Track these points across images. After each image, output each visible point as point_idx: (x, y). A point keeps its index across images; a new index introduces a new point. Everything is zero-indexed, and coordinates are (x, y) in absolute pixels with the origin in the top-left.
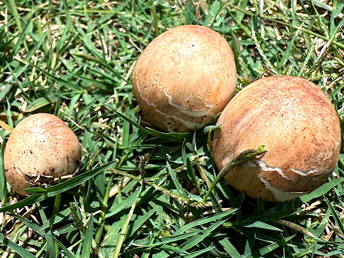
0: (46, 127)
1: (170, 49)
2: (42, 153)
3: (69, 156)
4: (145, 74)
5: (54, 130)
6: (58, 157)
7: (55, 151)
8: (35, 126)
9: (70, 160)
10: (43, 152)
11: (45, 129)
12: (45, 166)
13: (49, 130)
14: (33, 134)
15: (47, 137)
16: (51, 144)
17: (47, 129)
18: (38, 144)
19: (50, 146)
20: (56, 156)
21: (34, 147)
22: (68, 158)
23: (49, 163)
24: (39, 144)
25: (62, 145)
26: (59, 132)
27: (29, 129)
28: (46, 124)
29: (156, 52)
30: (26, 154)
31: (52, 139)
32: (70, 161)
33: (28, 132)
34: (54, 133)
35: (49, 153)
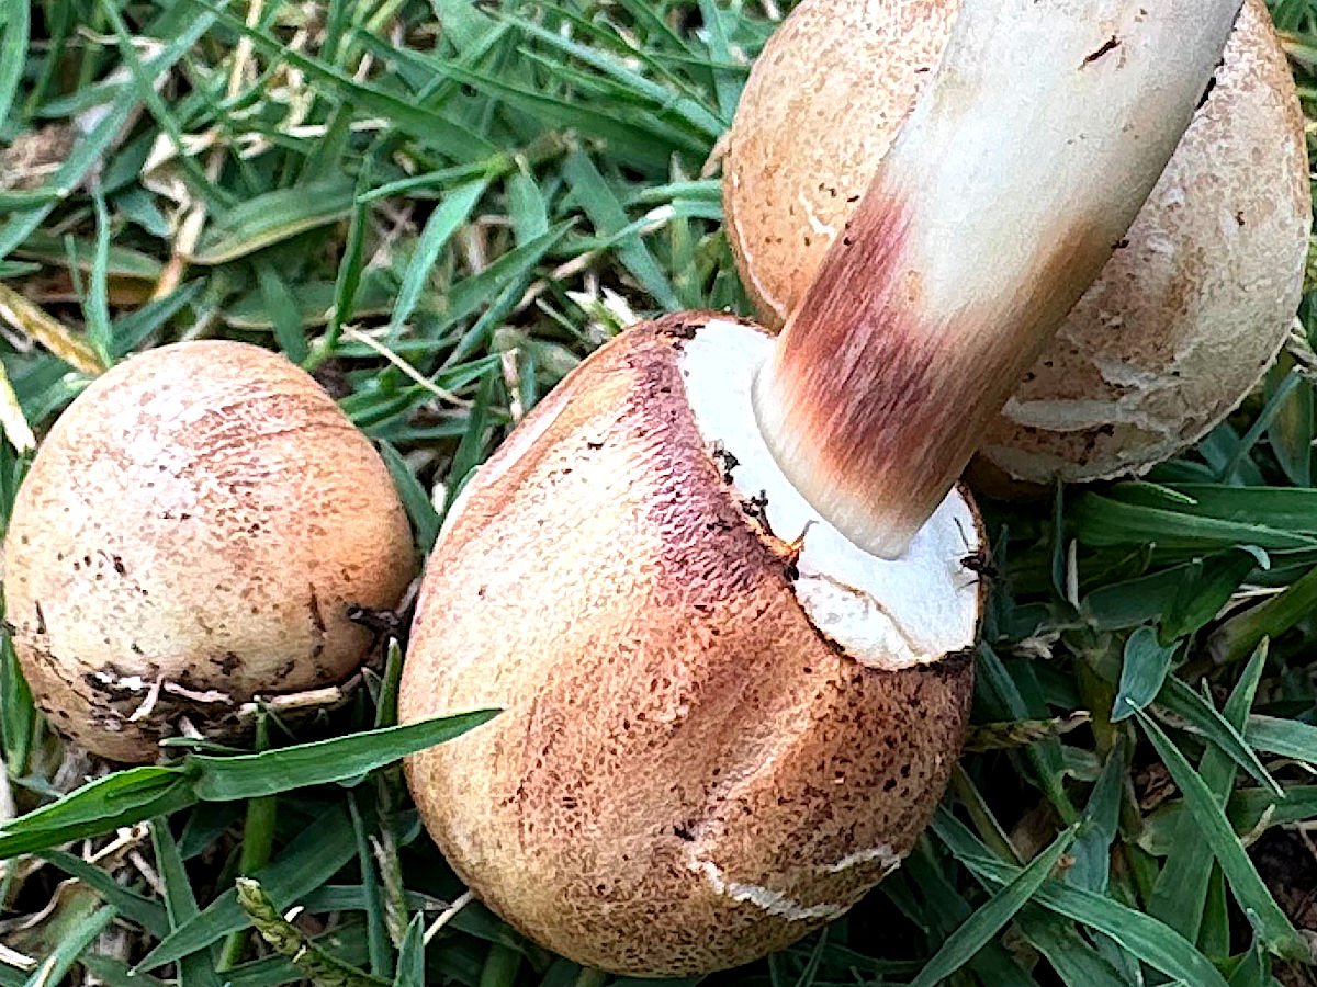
0: (203, 439)
1: (905, 54)
2: (172, 577)
3: (322, 595)
4: (768, 173)
5: (247, 459)
6: (257, 597)
7: (240, 568)
8: (146, 429)
9: (327, 613)
10: (179, 568)
11: (197, 447)
12: (187, 641)
13: (218, 457)
14: (132, 470)
15: (203, 492)
16: (222, 531)
17: (207, 450)
18: (157, 528)
19: (217, 545)
20: (245, 594)
21: (136, 540)
22: (313, 605)
23: (210, 631)
24: (160, 526)
25: (280, 539)
26: (273, 468)
27: (117, 443)
28: (204, 420)
29: (830, 59)
30: (93, 570)
31: (232, 503)
32: (327, 621)
33: (112, 455)
34: (243, 474)
35: (209, 582)
